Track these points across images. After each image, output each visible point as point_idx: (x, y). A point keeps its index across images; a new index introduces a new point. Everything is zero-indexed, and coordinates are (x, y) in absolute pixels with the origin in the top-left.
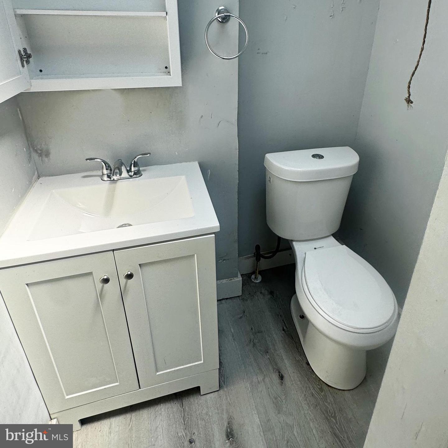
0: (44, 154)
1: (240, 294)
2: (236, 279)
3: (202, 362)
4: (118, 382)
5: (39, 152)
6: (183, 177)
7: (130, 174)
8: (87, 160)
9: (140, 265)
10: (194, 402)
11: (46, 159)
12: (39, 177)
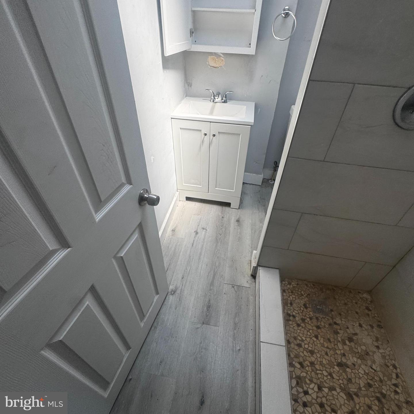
0: (190, 85)
1: (261, 184)
2: (260, 176)
3: (234, 191)
4: (201, 186)
5: (188, 83)
6: (245, 107)
7: (222, 101)
8: (206, 90)
9: (219, 132)
10: (227, 209)
11: (190, 88)
12: (186, 96)
